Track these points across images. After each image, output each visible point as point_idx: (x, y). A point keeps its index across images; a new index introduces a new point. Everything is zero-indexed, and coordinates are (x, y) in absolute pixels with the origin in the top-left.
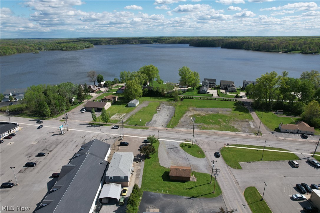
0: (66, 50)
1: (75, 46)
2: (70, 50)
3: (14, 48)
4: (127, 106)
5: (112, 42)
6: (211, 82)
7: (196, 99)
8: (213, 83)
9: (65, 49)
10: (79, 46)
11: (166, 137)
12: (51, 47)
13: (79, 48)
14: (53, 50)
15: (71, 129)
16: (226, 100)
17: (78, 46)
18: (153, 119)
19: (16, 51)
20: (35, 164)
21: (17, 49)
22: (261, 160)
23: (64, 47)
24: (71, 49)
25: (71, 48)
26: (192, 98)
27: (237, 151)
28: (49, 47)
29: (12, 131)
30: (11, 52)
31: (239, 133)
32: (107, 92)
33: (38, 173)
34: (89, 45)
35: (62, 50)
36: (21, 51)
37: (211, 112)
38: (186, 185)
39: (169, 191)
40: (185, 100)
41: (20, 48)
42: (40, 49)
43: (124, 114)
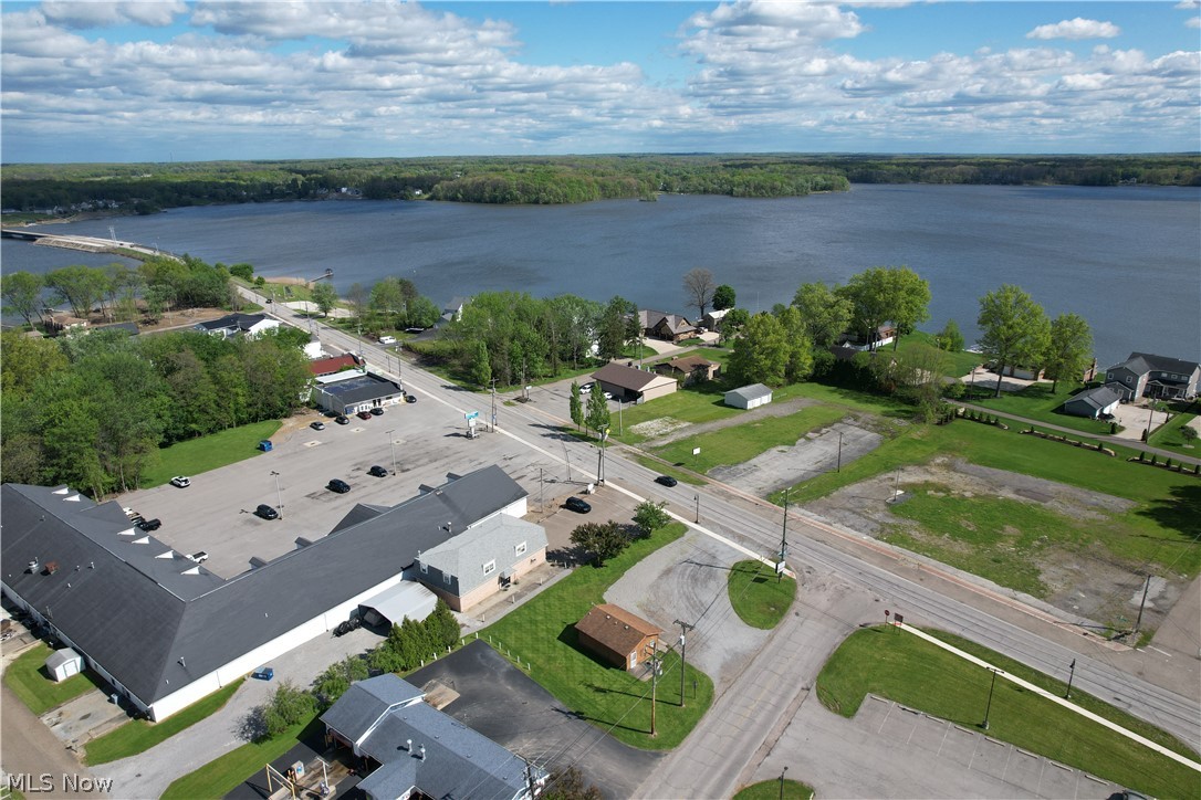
0: (743, 195)
1: (778, 184)
2: (757, 196)
3: (597, 182)
4: (721, 403)
5: (930, 174)
6: (1164, 375)
7: (1014, 427)
8: (1174, 377)
9: (741, 190)
10: (793, 183)
11: (721, 527)
12: (703, 182)
13: (789, 189)
14: (705, 192)
15: (502, 431)
16: (1153, 463)
17: (789, 184)
18: (754, 461)
19: (597, 193)
20: (348, 488)
21: (603, 187)
22: (981, 726)
23: (739, 185)
24: (762, 193)
25: (762, 187)
26: (996, 424)
27: (922, 657)
28: (695, 181)
29: (383, 402)
30: (583, 195)
31: (1032, 599)
32: (715, 346)
33: (334, 509)
34: (829, 183)
35: (730, 193)
36: (613, 193)
37: (1017, 491)
38: (601, 675)
39: (537, 669)
40: (958, 422)
41: (611, 183)
42: (667, 188)
43: (687, 424)
